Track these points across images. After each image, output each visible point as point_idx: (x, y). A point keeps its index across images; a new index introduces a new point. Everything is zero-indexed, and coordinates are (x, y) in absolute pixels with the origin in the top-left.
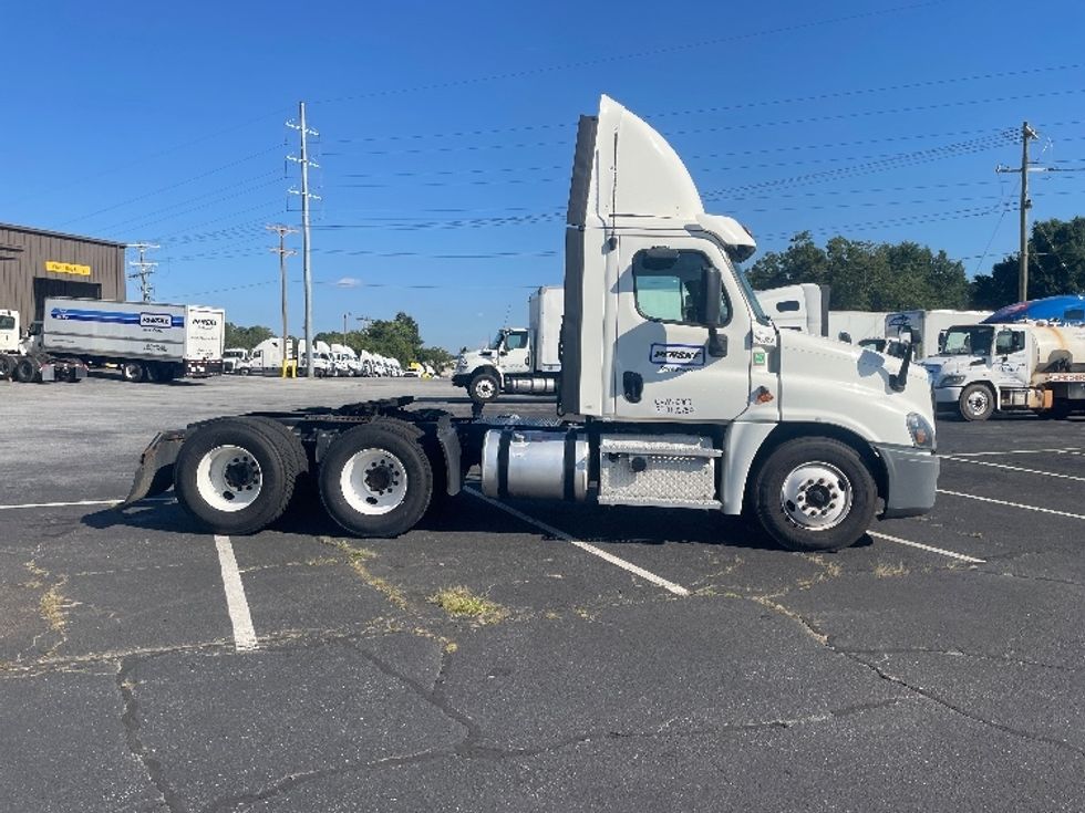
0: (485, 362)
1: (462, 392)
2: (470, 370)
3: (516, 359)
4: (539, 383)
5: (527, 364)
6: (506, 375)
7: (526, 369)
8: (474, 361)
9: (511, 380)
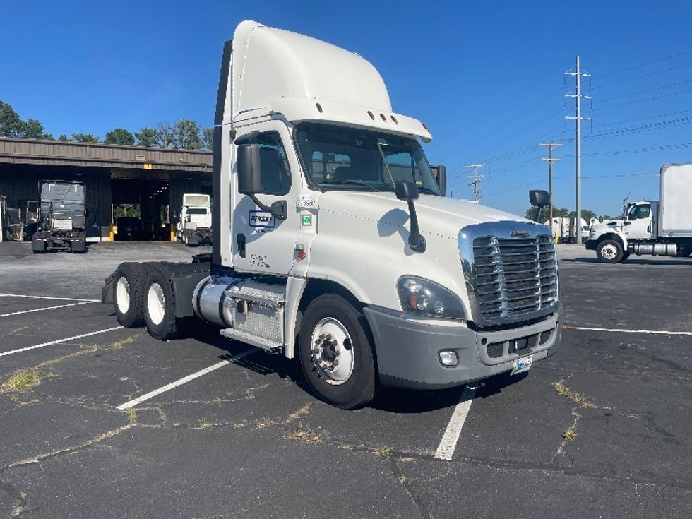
0: (611, 230)
1: (592, 254)
2: (596, 237)
3: (640, 228)
4: (659, 247)
5: (649, 231)
6: (629, 241)
7: (648, 236)
8: (601, 229)
9: (633, 245)
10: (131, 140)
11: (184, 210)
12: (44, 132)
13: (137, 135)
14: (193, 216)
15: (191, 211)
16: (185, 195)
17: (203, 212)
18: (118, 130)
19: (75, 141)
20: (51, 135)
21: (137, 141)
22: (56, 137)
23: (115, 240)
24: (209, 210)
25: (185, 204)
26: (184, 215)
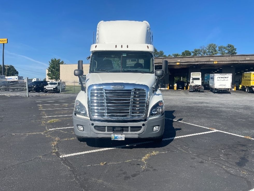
10: (190, 54)
11: (191, 78)
12: (164, 54)
13: (192, 52)
14: (194, 81)
15: (194, 79)
16: (191, 73)
17: (198, 79)
18: (186, 51)
19: (173, 57)
20: (166, 55)
21: (192, 54)
22: (167, 56)
23: (169, 89)
24: (201, 79)
25: (191, 77)
26: (191, 81)
